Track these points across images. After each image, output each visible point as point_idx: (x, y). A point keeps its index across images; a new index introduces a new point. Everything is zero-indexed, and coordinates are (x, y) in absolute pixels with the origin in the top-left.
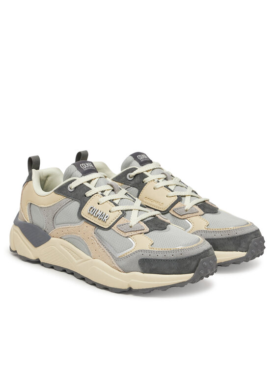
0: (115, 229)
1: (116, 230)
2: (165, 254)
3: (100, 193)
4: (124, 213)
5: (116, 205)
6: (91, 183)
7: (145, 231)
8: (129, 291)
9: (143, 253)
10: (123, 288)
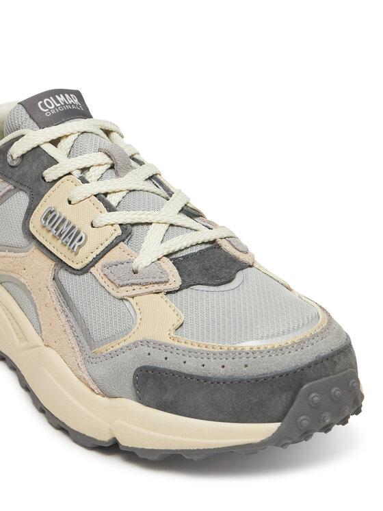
0: (97, 275)
1: (99, 278)
2: (205, 361)
3: (77, 174)
4: (127, 231)
5: (110, 208)
6: (60, 145)
7: (168, 287)
8: (112, 448)
9: (150, 350)
10: (99, 439)
